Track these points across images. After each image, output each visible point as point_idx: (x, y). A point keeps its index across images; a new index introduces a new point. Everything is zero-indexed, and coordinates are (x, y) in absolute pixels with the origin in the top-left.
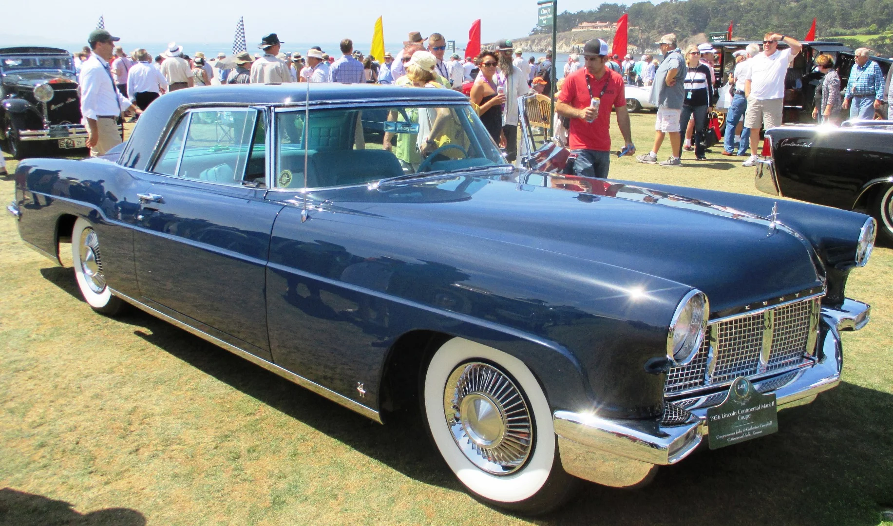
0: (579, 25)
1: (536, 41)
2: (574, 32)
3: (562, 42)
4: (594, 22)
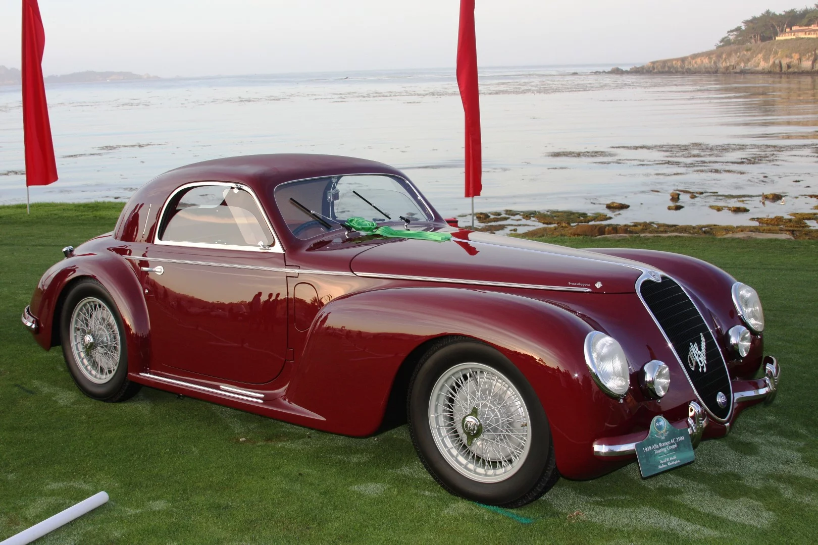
0: (788, 30)
1: (724, 56)
2: (778, 40)
3: (760, 56)
4: (808, 25)
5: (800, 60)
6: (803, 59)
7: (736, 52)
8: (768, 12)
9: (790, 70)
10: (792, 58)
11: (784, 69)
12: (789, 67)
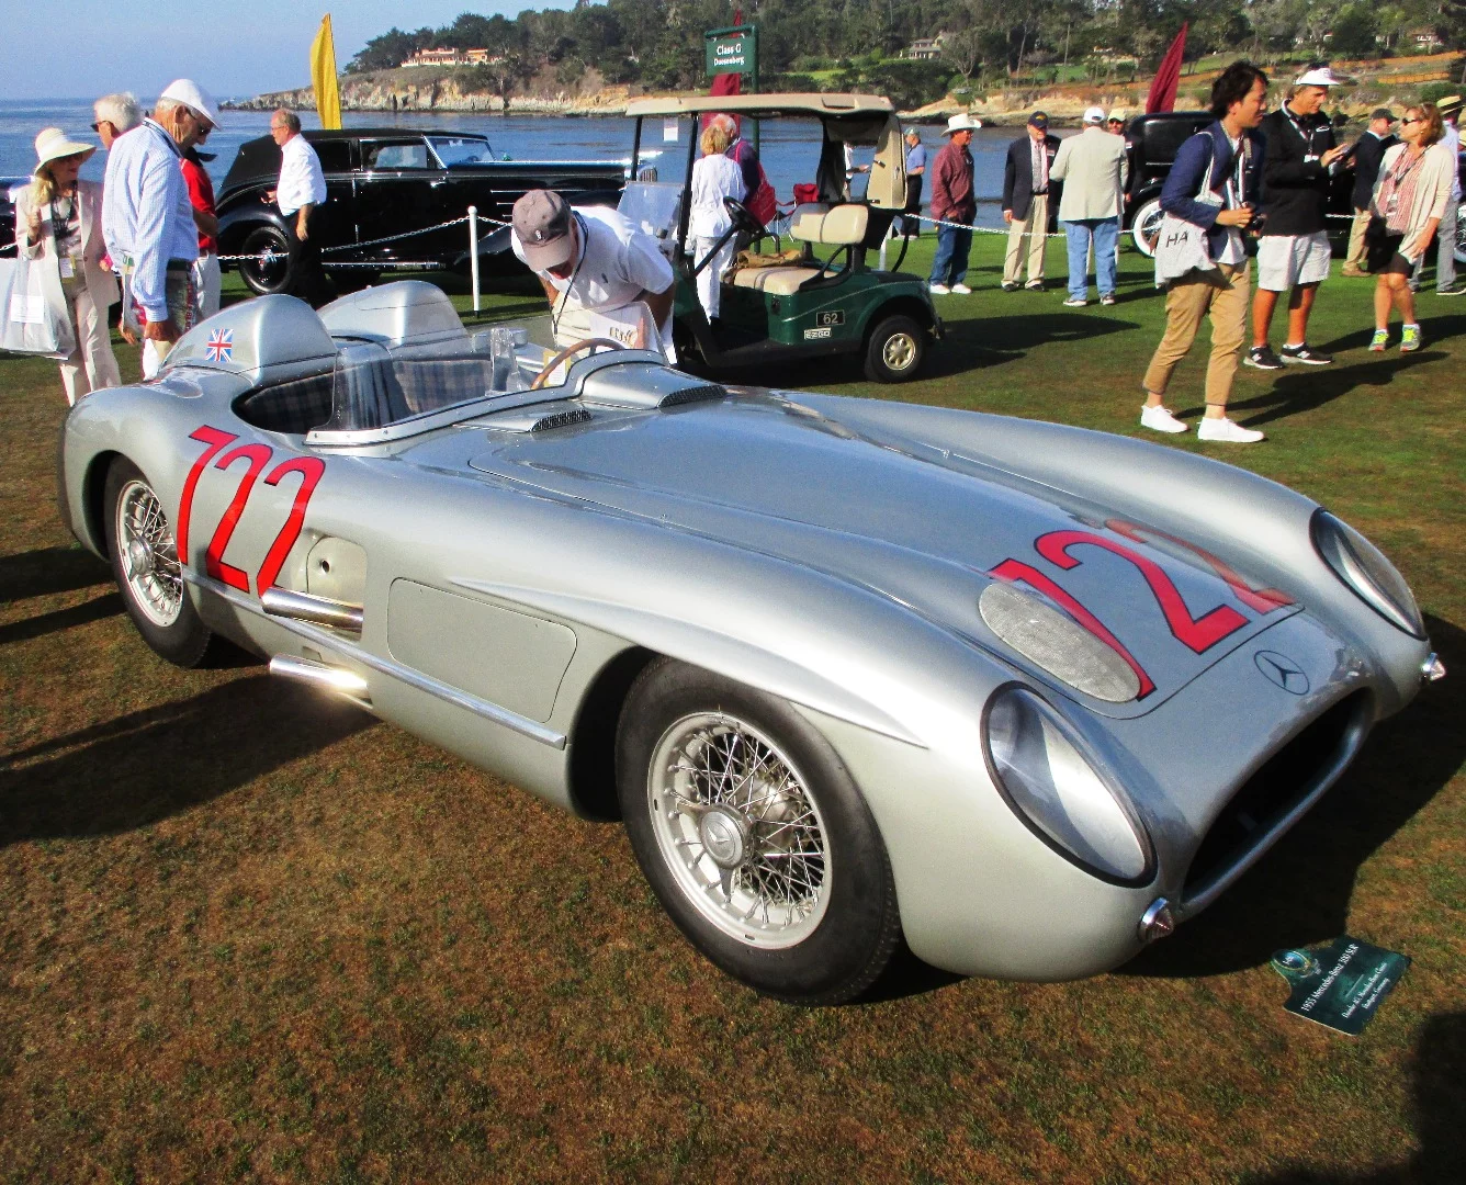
0: (417, 55)
2: (407, 69)
3: (379, 88)
4: (435, 48)
5: (417, 94)
6: (421, 94)
7: (357, 82)
8: (394, 31)
9: (407, 107)
10: (407, 90)
11: (400, 106)
12: (405, 102)
